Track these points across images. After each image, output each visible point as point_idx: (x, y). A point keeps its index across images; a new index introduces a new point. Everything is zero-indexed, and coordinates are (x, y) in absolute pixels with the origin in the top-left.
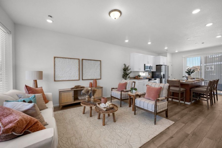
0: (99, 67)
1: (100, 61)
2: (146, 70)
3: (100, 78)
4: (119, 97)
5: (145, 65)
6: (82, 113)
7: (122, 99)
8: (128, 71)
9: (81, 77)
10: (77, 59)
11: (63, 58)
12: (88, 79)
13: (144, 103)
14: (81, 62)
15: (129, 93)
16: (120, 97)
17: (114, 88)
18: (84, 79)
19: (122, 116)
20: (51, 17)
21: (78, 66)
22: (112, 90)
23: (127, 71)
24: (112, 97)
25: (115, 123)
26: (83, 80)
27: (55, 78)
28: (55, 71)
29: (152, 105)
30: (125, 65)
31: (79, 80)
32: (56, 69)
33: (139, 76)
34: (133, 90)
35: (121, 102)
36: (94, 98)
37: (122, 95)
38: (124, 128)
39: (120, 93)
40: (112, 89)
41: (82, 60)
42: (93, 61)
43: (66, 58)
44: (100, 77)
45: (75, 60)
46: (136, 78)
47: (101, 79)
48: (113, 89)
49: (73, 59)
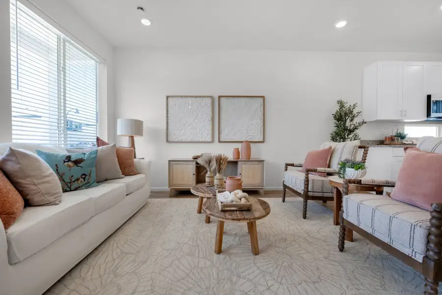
0: (261, 114)
1: (263, 97)
2: (433, 115)
3: (261, 140)
4: (300, 188)
5: (429, 97)
6: (196, 211)
7: (310, 194)
8: (352, 120)
9: (217, 136)
10: (208, 97)
11: (181, 97)
12: (233, 140)
13: (374, 211)
14: (217, 103)
15: (335, 179)
16: (303, 188)
17: (292, 165)
18: (222, 140)
19: (294, 243)
20: (142, 9)
21: (211, 112)
22: (286, 170)
23: (348, 121)
24: (285, 187)
25: (252, 257)
26: (220, 142)
27: (167, 135)
28: (167, 122)
29: (413, 228)
30: (341, 104)
31: (213, 141)
32: (169, 118)
33: (402, 137)
34: (348, 169)
35: (306, 202)
36: (220, 179)
37: (310, 182)
38: (270, 283)
39: (302, 176)
40: (287, 165)
41: (220, 97)
42: (243, 99)
43: (187, 97)
44: (262, 137)
45: (204, 99)
46: (387, 142)
47: (263, 142)
48: (289, 167)
49: (200, 97)
